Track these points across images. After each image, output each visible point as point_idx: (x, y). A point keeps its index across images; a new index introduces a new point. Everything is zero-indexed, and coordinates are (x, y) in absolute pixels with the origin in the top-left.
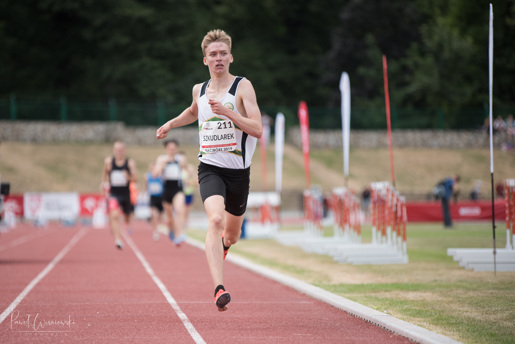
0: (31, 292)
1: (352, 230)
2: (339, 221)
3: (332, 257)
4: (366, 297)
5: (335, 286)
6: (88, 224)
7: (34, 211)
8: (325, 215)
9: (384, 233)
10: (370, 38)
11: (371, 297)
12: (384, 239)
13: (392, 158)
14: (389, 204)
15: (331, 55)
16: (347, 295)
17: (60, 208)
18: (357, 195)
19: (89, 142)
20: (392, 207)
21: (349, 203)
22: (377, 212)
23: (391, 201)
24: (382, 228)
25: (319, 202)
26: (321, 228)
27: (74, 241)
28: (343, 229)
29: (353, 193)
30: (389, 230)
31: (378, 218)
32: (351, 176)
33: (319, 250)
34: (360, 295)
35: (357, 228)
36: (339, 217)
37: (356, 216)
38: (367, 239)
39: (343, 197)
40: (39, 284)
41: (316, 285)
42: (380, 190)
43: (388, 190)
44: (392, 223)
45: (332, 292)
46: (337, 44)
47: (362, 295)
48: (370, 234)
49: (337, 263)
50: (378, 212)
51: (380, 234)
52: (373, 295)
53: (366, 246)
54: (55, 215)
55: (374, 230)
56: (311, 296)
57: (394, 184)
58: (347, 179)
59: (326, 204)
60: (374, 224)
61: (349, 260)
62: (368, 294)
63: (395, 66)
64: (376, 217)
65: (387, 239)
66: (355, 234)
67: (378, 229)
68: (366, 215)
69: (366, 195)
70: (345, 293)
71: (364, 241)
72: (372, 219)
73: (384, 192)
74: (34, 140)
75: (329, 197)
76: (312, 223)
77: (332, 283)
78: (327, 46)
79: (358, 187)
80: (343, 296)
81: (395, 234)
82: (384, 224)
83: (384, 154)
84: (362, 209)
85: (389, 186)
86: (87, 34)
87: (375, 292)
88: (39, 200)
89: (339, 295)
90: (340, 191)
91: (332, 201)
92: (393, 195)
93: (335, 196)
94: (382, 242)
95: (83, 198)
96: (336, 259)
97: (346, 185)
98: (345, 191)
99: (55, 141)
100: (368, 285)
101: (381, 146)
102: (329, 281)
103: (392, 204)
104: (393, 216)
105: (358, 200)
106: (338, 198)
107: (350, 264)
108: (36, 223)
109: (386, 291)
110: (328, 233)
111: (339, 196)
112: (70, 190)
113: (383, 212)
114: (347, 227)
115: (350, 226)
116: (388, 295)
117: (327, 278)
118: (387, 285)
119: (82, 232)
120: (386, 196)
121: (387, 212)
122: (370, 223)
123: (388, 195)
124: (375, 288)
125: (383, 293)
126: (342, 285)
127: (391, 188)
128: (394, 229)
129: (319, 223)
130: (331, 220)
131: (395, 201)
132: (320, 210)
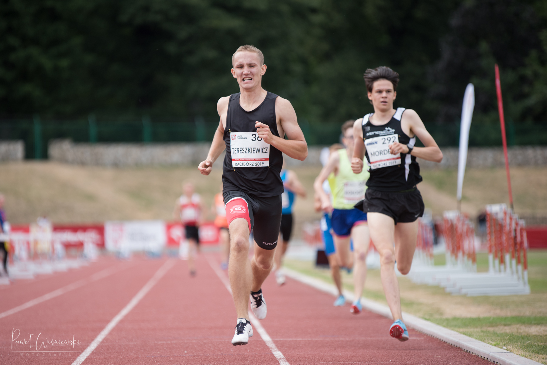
0: (113, 330)
1: (466, 258)
2: (451, 248)
3: (444, 288)
4: (482, 331)
5: (447, 320)
6: (175, 255)
7: (116, 242)
8: (436, 242)
9: (502, 261)
10: (484, 46)
11: (489, 332)
12: (502, 267)
13: (509, 177)
14: (507, 228)
15: (441, 65)
16: (461, 330)
17: (145, 238)
18: (471, 220)
19: (174, 166)
20: (510, 232)
21: (461, 228)
22: (493, 238)
23: (509, 226)
24: (499, 255)
25: (429, 228)
26: (431, 256)
27: (160, 273)
28: (457, 257)
29: (466, 217)
30: (507, 257)
31: (495, 245)
32: (464, 198)
33: (430, 281)
34: (475, 330)
35: (472, 256)
36: (451, 245)
37: (470, 242)
38: (484, 268)
39: (455, 222)
40: (121, 322)
41: (426, 319)
42: (497, 214)
43: (505, 213)
44: (511, 250)
45: (444, 326)
46: (446, 53)
47: (479, 330)
48: (487, 262)
49: (450, 294)
50: (495, 238)
51: (497, 262)
52: (491, 329)
53: (483, 276)
54: (139, 246)
55: (491, 257)
56: (421, 332)
57: (512, 207)
58: (460, 202)
59: (436, 229)
60: (490, 251)
61: (464, 291)
62: (484, 329)
63: (511, 76)
64: (493, 243)
65: (505, 268)
66: (470, 262)
67: (496, 256)
68: (482, 242)
69: (482, 219)
70: (459, 327)
71: (479, 270)
72: (488, 245)
73: (501, 216)
74: (116, 165)
75: (439, 222)
76: (421, 251)
77: (444, 317)
78: (435, 56)
79: (473, 211)
80: (457, 331)
81: (514, 262)
82: (501, 250)
83: (501, 174)
84: (477, 235)
85: (506, 209)
86: (172, 48)
87: (492, 326)
88: (121, 230)
89: (453, 330)
90: (451, 215)
91: (444, 226)
92: (511, 219)
93: (446, 221)
94: (500, 271)
95: (169, 227)
96: (448, 290)
97: (459, 208)
98: (457, 215)
99: (138, 166)
100: (485, 319)
101: (496, 165)
102: (442, 314)
103: (510, 229)
104: (511, 242)
105: (472, 225)
106: (450, 223)
107: (465, 296)
108: (118, 256)
109: (505, 325)
110: (440, 261)
111: (451, 220)
112: (155, 218)
113: (500, 237)
114: (460, 254)
115: (464, 253)
116: (507, 330)
117: (439, 312)
118: (506, 318)
119: (169, 264)
120: (503, 219)
121: (504, 238)
122: (486, 250)
123: (505, 219)
124: (493, 322)
125: (502, 327)
126: (455, 319)
127: (509, 210)
128: (513, 257)
129: (429, 251)
130: (442, 248)
131: (514, 225)
132: (430, 236)
